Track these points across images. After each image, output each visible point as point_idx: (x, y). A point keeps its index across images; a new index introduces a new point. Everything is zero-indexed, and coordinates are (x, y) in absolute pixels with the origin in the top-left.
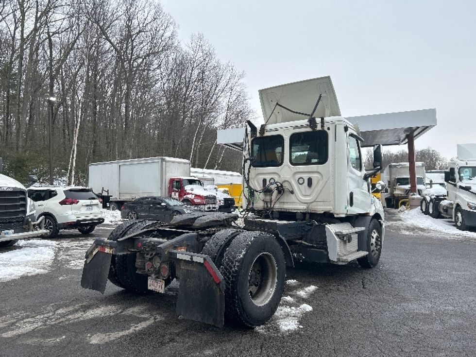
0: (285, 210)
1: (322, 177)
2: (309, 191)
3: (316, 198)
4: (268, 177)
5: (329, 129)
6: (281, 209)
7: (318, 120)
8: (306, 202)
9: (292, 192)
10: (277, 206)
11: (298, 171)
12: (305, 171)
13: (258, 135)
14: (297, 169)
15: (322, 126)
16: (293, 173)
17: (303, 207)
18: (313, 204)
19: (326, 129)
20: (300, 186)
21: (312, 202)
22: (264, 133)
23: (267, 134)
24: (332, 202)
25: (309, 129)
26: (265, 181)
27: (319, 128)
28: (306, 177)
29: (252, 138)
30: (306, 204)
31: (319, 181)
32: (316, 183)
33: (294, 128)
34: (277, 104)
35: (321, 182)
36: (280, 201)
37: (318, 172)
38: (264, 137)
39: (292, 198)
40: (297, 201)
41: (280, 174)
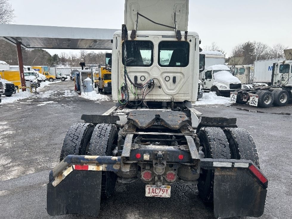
1: (184, 76)
2: (173, 86)
3: (179, 92)
4: (139, 75)
5: (190, 41)
6: (150, 99)
7: (183, 33)
8: (171, 94)
9: (160, 87)
10: (148, 98)
11: (165, 71)
12: (171, 71)
13: (129, 39)
14: (164, 70)
15: (186, 38)
16: (161, 73)
17: (168, 98)
18: (176, 95)
19: (188, 41)
20: (166, 81)
21: (176, 94)
22: (135, 37)
23: (137, 39)
24: (190, 94)
25: (175, 39)
26: (136, 78)
27: (183, 39)
28: (172, 75)
29: (123, 41)
30: (171, 96)
31: (181, 79)
32: (179, 80)
33: (163, 36)
34: (138, 14)
35: (183, 80)
36: (150, 93)
37: (181, 73)
38: (135, 41)
39: (160, 91)
40: (164, 94)
41: (150, 73)
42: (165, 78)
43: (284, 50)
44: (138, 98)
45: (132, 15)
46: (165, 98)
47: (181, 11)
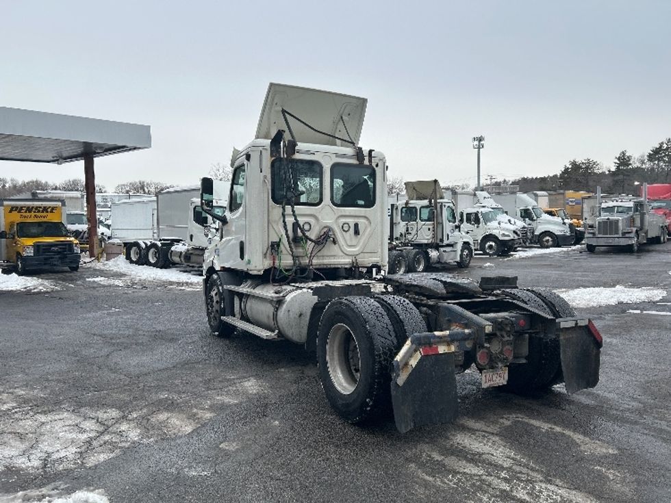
0: (325, 266)
1: (370, 222)
2: (354, 240)
3: (363, 249)
5: (377, 165)
6: (320, 265)
7: (365, 153)
8: (352, 254)
9: (335, 242)
11: (342, 214)
12: (351, 214)
14: (341, 212)
15: (370, 161)
16: (336, 217)
17: (348, 260)
18: (360, 256)
19: (374, 165)
20: (344, 233)
21: (359, 254)
22: (293, 154)
23: (297, 156)
24: (379, 253)
25: (354, 162)
26: (296, 227)
27: (366, 162)
28: (352, 221)
29: (273, 158)
30: (351, 257)
31: (366, 228)
32: (363, 229)
33: (337, 155)
34: (284, 112)
35: (369, 230)
36: (319, 254)
37: (365, 217)
38: (294, 160)
39: (334, 249)
40: (341, 254)
41: (320, 217)
42: (343, 227)
43: (405, 184)
44: (300, 263)
45: (272, 111)
46: (344, 261)
47: (351, 115)
